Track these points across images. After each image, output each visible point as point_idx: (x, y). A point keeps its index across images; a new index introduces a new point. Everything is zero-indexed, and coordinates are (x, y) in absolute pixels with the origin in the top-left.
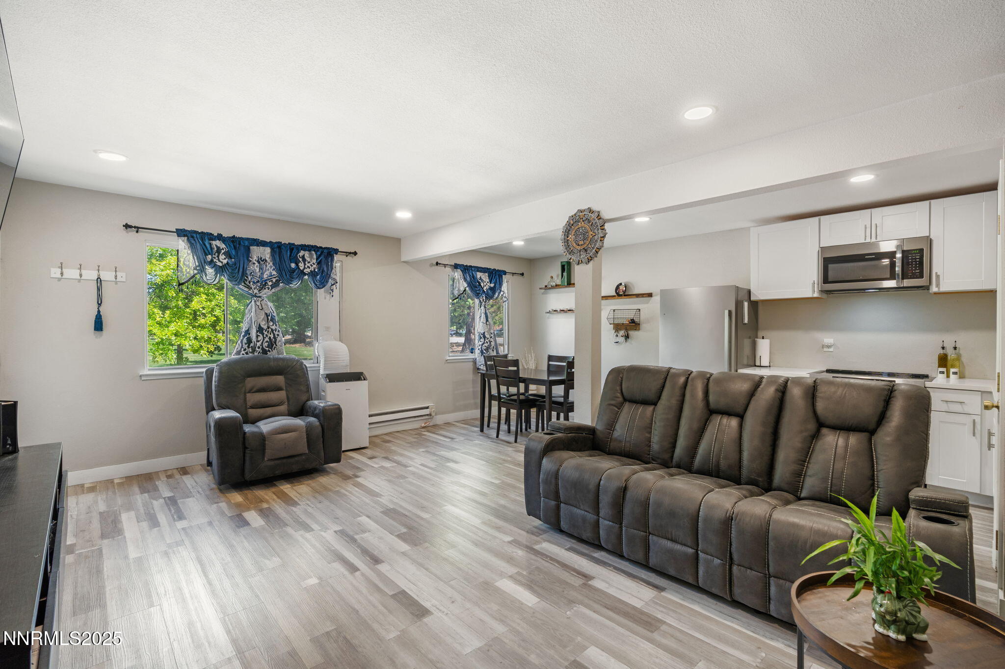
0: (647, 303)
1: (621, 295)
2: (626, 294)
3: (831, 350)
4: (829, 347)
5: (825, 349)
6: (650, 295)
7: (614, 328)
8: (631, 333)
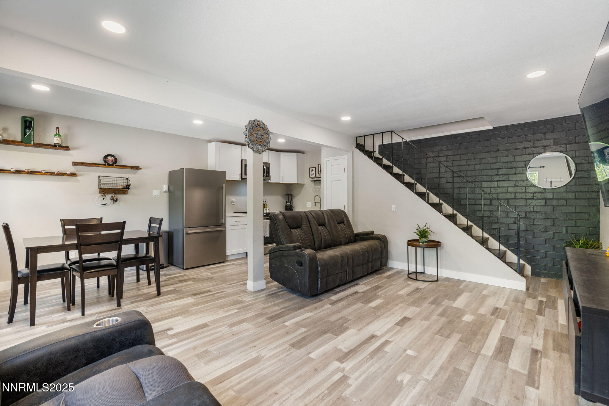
0: (135, 174)
1: (112, 165)
2: (117, 164)
3: (234, 204)
4: (234, 202)
5: (233, 204)
6: (137, 168)
7: (100, 192)
8: (119, 196)
